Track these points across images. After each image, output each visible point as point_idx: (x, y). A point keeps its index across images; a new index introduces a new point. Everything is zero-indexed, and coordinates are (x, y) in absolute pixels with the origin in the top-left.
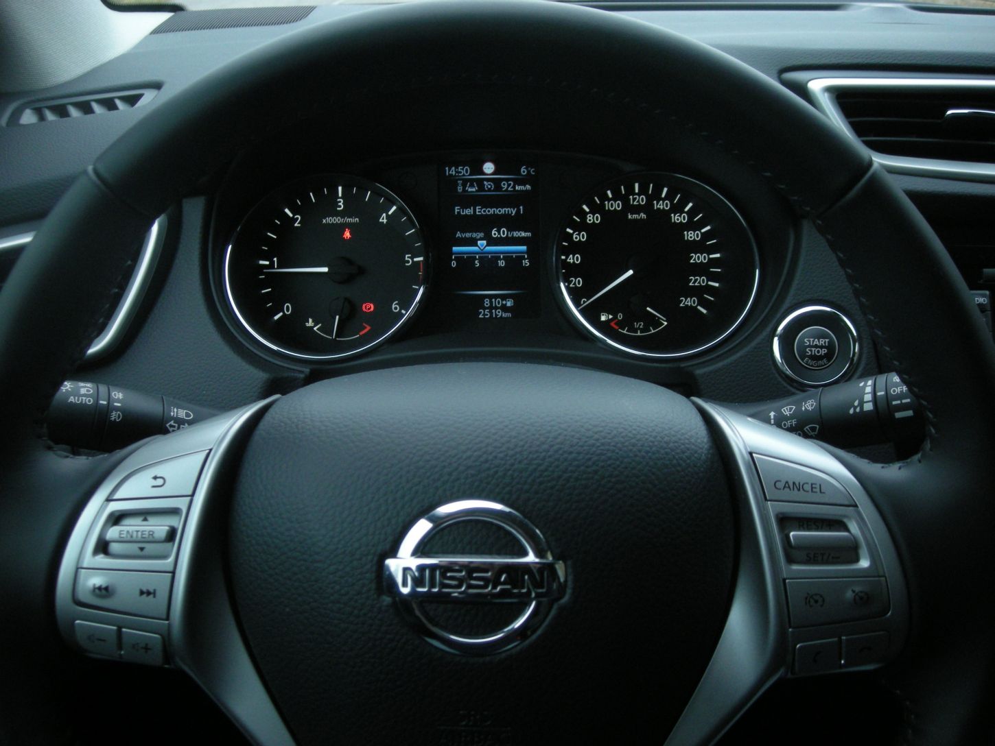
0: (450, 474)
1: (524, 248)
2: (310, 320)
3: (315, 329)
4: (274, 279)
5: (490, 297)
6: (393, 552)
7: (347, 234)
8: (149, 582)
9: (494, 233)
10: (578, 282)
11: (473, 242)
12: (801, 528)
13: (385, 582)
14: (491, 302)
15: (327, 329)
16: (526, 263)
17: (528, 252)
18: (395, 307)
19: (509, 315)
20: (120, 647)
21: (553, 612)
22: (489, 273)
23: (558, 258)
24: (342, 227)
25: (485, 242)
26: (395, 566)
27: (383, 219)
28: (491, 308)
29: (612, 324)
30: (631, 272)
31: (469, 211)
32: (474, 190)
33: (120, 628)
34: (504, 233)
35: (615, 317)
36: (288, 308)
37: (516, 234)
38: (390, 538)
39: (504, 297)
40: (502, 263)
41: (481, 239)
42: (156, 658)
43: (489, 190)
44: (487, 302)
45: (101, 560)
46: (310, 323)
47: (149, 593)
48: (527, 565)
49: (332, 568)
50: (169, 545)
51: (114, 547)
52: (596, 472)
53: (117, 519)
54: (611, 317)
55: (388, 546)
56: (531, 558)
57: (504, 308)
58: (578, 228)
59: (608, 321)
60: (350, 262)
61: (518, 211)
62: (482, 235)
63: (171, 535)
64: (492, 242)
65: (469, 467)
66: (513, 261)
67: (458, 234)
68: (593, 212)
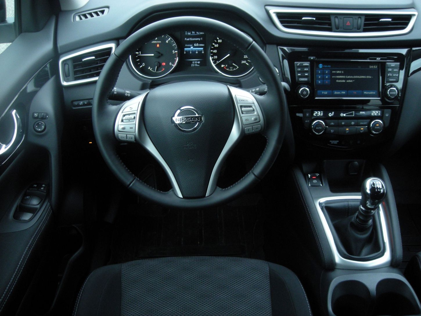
0: (182, 102)
1: (202, 49)
2: (149, 67)
3: (151, 69)
4: (140, 57)
5: (194, 61)
6: (174, 116)
7: (158, 46)
8: (131, 126)
9: (195, 45)
10: (216, 57)
11: (190, 47)
12: (245, 108)
13: (173, 122)
14: (194, 62)
15: (154, 69)
16: (203, 52)
17: (203, 49)
18: (170, 64)
19: (199, 65)
20: (127, 138)
21: (201, 124)
22: (194, 55)
23: (210, 51)
24: (157, 44)
25: (192, 47)
26: (174, 119)
27: (167, 42)
28: (194, 64)
29: (225, 68)
30: (229, 55)
31: (188, 39)
32: (190, 34)
33: (127, 135)
34: (197, 45)
35: (225, 66)
36: (144, 64)
37: (201, 45)
38: (173, 114)
39: (197, 61)
40: (197, 52)
41: (192, 46)
42: (133, 140)
43: (194, 34)
44: (193, 62)
45: (122, 123)
46: (149, 68)
47: (131, 128)
48: (196, 116)
49: (164, 120)
50: (134, 120)
51: (124, 121)
52: (207, 100)
53: (124, 116)
54: (224, 66)
55: (173, 115)
56: (197, 115)
57: (198, 64)
58: (216, 43)
59: (224, 67)
60: (159, 53)
61: (201, 39)
62: (192, 45)
63: (134, 118)
64: (194, 47)
65: (185, 101)
66: (200, 52)
67: (186, 45)
68: (220, 39)
